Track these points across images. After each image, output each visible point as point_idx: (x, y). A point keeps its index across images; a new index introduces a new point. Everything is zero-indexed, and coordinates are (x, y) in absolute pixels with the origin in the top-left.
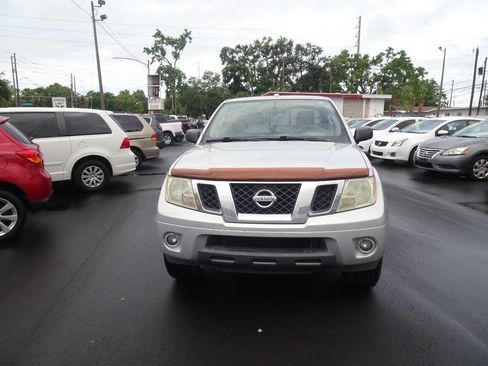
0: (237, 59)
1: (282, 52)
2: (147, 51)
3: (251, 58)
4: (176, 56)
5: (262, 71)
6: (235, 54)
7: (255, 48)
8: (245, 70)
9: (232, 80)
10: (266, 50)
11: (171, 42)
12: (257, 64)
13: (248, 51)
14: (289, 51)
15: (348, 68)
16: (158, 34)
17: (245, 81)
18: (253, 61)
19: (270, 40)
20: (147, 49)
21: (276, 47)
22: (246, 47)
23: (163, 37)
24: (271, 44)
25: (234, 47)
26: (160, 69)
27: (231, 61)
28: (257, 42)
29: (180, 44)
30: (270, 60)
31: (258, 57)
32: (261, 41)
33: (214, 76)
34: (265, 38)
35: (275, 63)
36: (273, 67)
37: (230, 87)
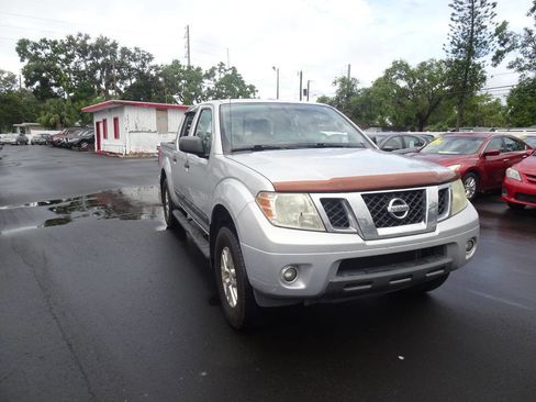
0: (43, 55)
1: (105, 54)
3: (63, 56)
5: (77, 72)
6: (39, 50)
7: (69, 44)
8: (56, 71)
9: (38, 83)
10: (84, 50)
12: (72, 65)
13: (58, 47)
14: (113, 53)
15: (180, 79)
17: (57, 85)
18: (67, 61)
19: (87, 37)
21: (97, 47)
22: (55, 43)
24: (88, 42)
25: (37, 41)
27: (35, 58)
28: (70, 38)
30: (88, 63)
31: (72, 56)
32: (75, 37)
33: (6, 75)
34: (80, 35)
35: (96, 67)
36: (94, 72)
37: (35, 92)
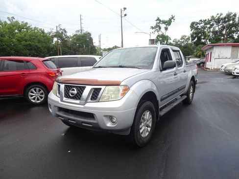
0: (200, 27)
1: (229, 20)
2: (152, 28)
3: (208, 26)
4: (166, 29)
5: (215, 33)
6: (198, 25)
7: (211, 20)
8: (204, 33)
9: (196, 39)
10: (218, 21)
11: (164, 22)
12: (212, 29)
13: (207, 22)
14: (233, 19)
16: (158, 19)
17: (204, 39)
18: (210, 28)
19: (221, 14)
20: (152, 27)
21: (225, 18)
22: (205, 20)
23: (160, 21)
24: (221, 17)
25: (198, 21)
26: (158, 36)
27: (197, 29)
28: (213, 17)
29: (168, 23)
30: (220, 27)
31: (213, 25)
32: (215, 16)
33: (187, 37)
34: (218, 14)
35: (223, 28)
36: (222, 30)
37: (195, 43)
